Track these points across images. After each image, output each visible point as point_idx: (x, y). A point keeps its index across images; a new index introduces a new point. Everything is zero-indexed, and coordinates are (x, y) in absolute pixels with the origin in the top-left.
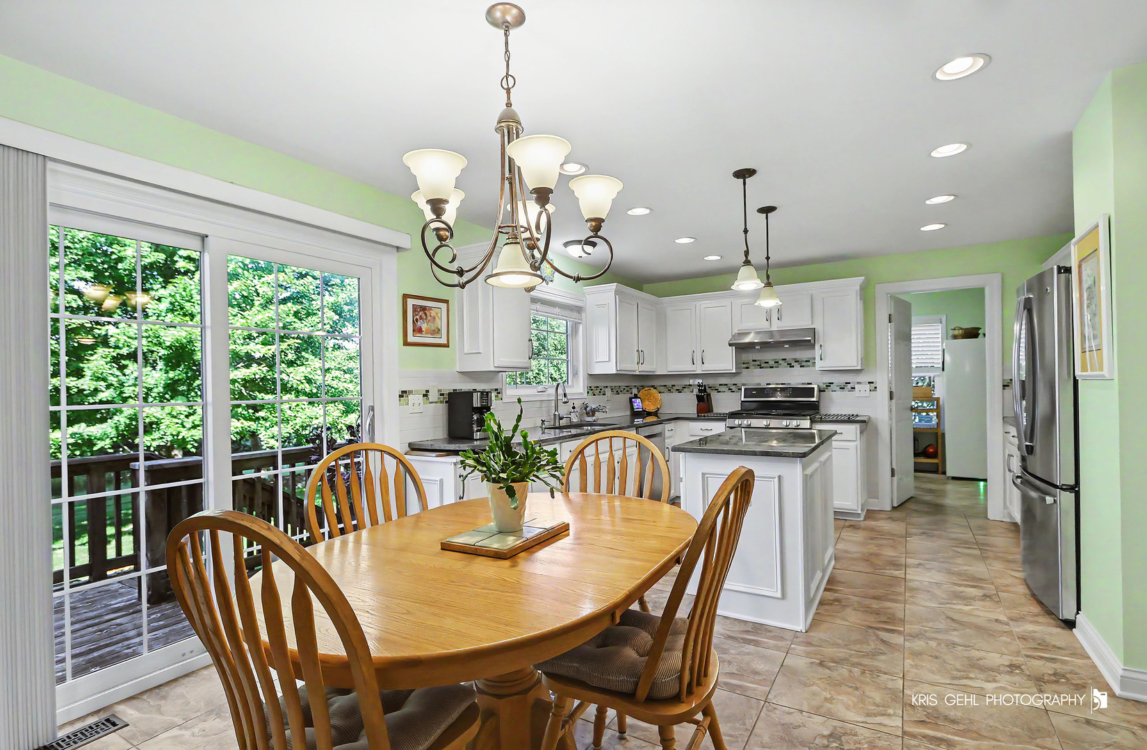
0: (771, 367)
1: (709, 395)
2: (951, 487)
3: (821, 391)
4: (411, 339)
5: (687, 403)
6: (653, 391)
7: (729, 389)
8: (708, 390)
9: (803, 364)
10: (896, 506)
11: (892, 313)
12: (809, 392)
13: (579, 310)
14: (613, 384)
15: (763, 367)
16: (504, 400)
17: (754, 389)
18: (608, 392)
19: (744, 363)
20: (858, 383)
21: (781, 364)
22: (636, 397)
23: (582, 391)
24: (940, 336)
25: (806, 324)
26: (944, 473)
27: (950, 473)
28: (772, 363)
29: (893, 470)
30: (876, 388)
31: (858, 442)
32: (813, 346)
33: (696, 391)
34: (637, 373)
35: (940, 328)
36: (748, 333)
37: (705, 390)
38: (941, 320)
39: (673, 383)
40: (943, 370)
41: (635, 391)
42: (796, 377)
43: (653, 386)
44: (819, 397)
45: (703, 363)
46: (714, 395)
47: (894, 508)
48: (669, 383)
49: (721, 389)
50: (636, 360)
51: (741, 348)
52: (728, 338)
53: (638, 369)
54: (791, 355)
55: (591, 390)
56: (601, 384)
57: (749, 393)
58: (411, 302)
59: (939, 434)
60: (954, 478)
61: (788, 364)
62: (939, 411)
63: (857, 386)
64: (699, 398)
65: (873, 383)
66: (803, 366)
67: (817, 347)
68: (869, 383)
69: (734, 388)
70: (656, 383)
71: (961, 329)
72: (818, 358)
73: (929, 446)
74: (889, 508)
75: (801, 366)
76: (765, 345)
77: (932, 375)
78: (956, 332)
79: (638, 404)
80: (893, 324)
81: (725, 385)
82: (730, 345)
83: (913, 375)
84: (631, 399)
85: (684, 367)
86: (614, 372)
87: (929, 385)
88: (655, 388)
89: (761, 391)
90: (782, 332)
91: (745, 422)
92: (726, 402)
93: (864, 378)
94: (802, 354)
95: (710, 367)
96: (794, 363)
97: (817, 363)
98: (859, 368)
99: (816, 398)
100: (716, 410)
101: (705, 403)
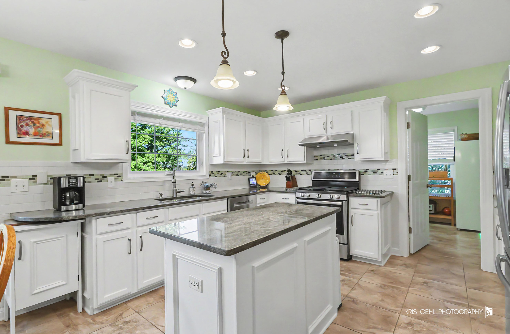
0: (330, 159)
1: (294, 176)
2: (460, 237)
3: (360, 174)
4: (14, 139)
5: (281, 181)
6: (265, 174)
7: (307, 173)
8: (293, 173)
9: (350, 156)
10: (413, 253)
11: (410, 121)
12: (354, 175)
13: (202, 125)
14: (233, 170)
15: (326, 159)
16: (124, 181)
17: (320, 173)
18: (229, 174)
19: (315, 157)
20: (385, 169)
21: (336, 157)
22: (253, 177)
23: (204, 174)
24: (454, 140)
25: (348, 130)
26: (455, 225)
27: (459, 226)
28: (331, 157)
29: (410, 229)
30: (397, 173)
31: (379, 212)
32: (353, 145)
33: (285, 175)
34: (245, 163)
35: (453, 135)
37: (291, 174)
38: (454, 130)
40: (454, 161)
41: (253, 174)
42: (344, 166)
43: (265, 171)
44: (360, 178)
45: (288, 157)
46: (298, 177)
47: (411, 255)
48: (274, 169)
49: (302, 172)
50: (242, 155)
52: (299, 141)
53: (245, 161)
54: (341, 151)
55: (213, 174)
56: (223, 170)
57: (316, 175)
58: (12, 113)
59: (452, 201)
60: (461, 230)
61: (341, 157)
62: (452, 186)
63: (384, 172)
64: (288, 179)
65: (395, 169)
66: (350, 158)
67: (355, 145)
68: (393, 169)
69: (309, 172)
71: (466, 134)
72: (356, 153)
73: (445, 208)
74: (406, 254)
75: (349, 159)
77: (448, 164)
78: (463, 136)
79: (253, 182)
80: (410, 129)
81: (304, 170)
82: (300, 145)
83: (429, 164)
84: (249, 178)
85: (277, 159)
86: (222, 162)
87: (445, 170)
88: (267, 172)
90: (333, 136)
91: (306, 195)
92: (305, 181)
93: (389, 166)
94: (348, 151)
95: (293, 159)
96: (345, 157)
97: (356, 156)
98: (383, 159)
99: (357, 179)
100: (300, 185)
101: (291, 182)
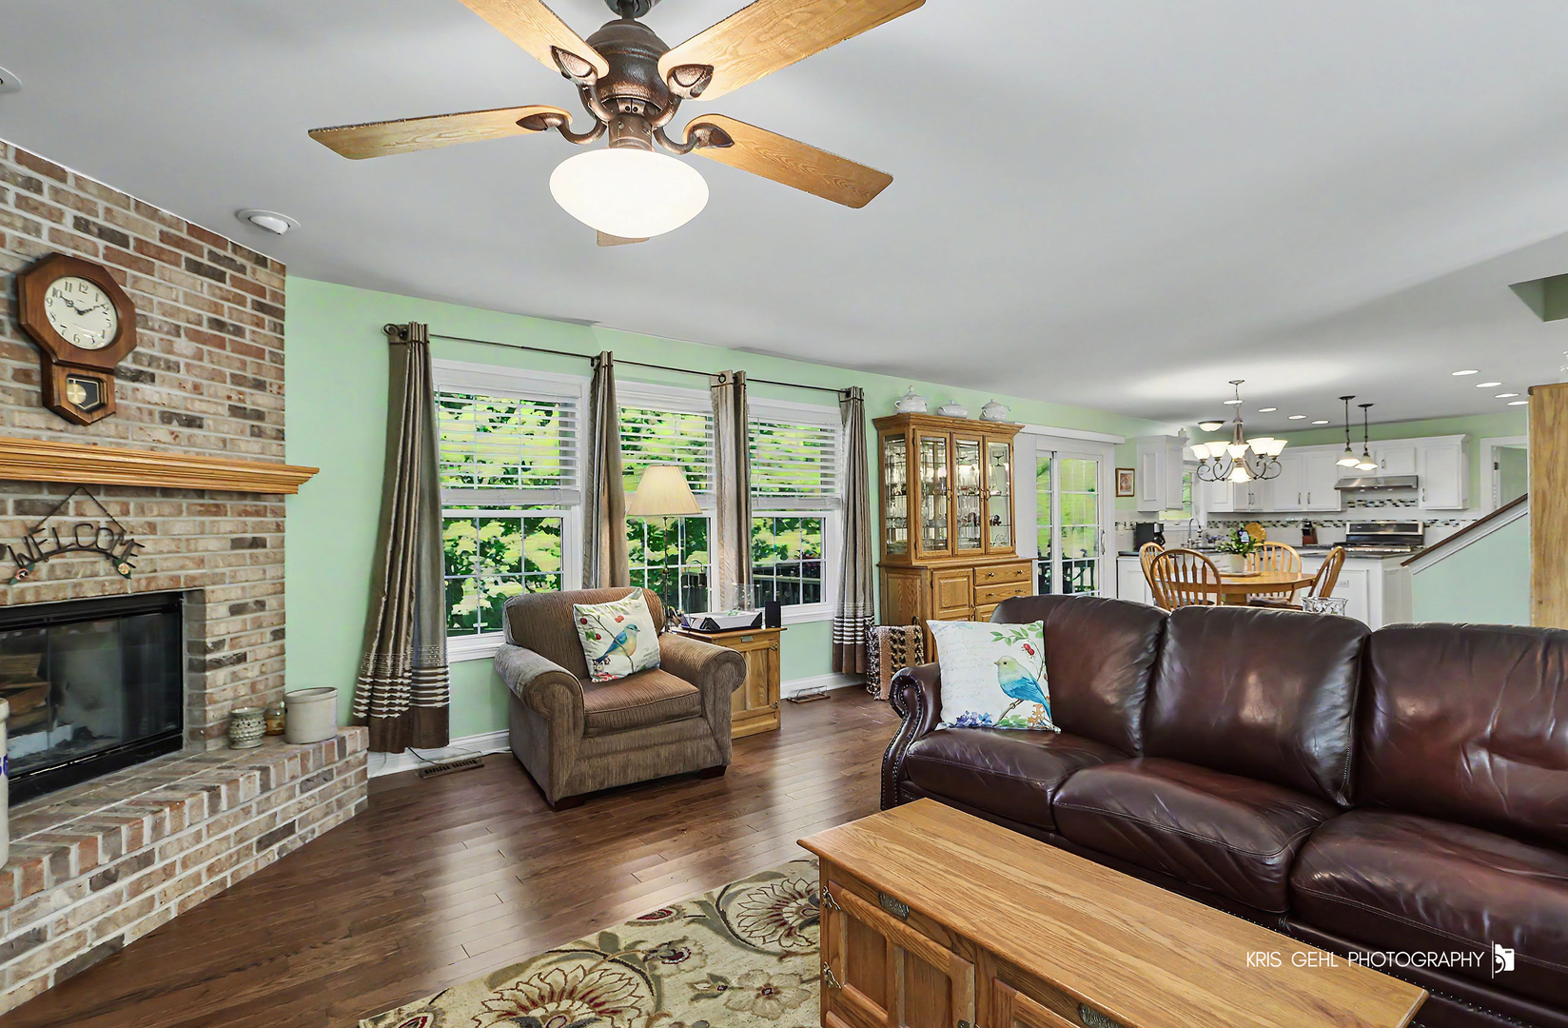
0: (1376, 506)
1: (1314, 530)
3: (1425, 526)
4: (1120, 493)
5: (1296, 534)
6: (1259, 526)
7: (1336, 525)
8: (1314, 525)
9: (1408, 504)
11: (1499, 461)
12: (1415, 527)
14: (1228, 520)
15: (1368, 507)
17: (1359, 525)
18: (1221, 525)
19: (1349, 504)
20: (1462, 520)
21: (1386, 504)
23: (1203, 525)
25: (1409, 472)
28: (1377, 503)
32: (1417, 489)
33: (1301, 526)
34: (1249, 511)
36: (1354, 479)
37: (1310, 525)
39: (1279, 520)
41: (1241, 525)
42: (1402, 515)
43: (1258, 522)
44: (1424, 531)
45: (1310, 503)
46: (1319, 529)
48: (1274, 519)
49: (1326, 524)
50: (1249, 501)
51: (1345, 491)
52: (1334, 483)
53: (1250, 508)
54: (1396, 496)
55: (1211, 524)
56: (1217, 520)
57: (1354, 527)
58: (1120, 472)
61: (1393, 504)
63: (1461, 523)
64: (1305, 532)
66: (1408, 506)
67: (1420, 490)
69: (1339, 524)
70: (1260, 519)
72: (1420, 500)
75: (1405, 506)
76: (1371, 489)
80: (1499, 470)
81: (1330, 521)
82: (1336, 489)
85: (1293, 507)
86: (1232, 510)
88: (1262, 523)
89: (1365, 527)
90: (1386, 478)
92: (1327, 536)
93: (1468, 516)
94: (1407, 496)
95: (1314, 507)
96: (1399, 504)
97: (1421, 503)
98: (1461, 508)
99: (1420, 532)
100: (1321, 542)
101: (1309, 535)
